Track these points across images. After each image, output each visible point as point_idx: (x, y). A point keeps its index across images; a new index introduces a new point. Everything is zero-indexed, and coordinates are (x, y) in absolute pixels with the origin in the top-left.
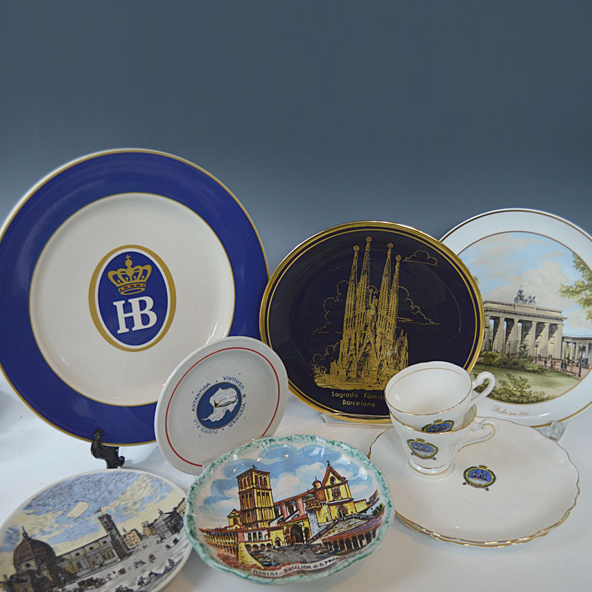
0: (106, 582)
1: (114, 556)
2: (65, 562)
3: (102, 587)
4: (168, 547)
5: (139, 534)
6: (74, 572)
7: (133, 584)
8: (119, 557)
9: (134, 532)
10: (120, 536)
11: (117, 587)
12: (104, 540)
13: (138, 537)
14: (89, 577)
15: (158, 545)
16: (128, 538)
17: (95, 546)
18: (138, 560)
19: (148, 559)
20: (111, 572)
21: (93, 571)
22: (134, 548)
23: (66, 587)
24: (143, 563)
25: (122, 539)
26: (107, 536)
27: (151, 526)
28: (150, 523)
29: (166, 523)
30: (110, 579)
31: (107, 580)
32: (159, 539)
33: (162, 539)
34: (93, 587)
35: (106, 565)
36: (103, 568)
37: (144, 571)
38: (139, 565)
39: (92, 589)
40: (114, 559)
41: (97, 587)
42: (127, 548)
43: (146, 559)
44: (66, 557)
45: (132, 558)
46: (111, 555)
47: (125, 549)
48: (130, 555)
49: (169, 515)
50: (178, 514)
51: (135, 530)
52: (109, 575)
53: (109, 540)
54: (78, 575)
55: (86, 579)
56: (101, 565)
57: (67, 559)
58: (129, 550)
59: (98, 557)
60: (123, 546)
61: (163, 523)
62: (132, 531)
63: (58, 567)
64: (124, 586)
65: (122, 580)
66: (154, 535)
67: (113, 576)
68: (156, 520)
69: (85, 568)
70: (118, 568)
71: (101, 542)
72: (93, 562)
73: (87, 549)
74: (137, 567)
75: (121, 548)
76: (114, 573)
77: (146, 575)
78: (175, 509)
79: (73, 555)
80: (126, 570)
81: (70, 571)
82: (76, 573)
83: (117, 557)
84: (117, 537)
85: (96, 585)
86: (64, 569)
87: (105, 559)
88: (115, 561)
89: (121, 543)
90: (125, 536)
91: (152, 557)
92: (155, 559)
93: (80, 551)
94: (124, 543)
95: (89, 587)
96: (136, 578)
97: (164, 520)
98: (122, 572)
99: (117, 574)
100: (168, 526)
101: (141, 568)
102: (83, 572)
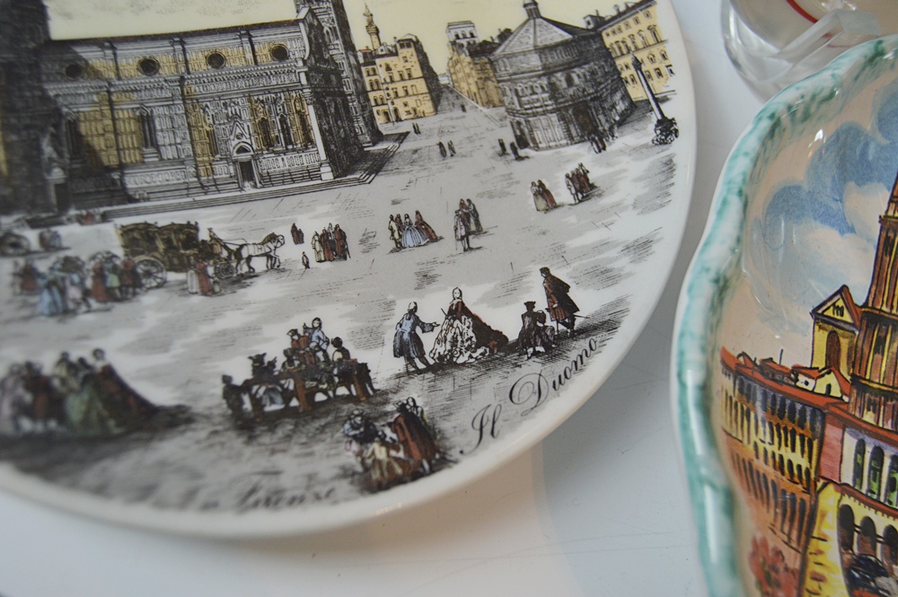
0: (252, 274)
1: (309, 141)
2: (82, 86)
3: (228, 299)
4: (542, 192)
5: (429, 75)
6: (114, 161)
7: (372, 338)
8: (333, 159)
9: (409, 52)
10: (349, 46)
11: (299, 322)
12: (277, 37)
13: (421, 86)
14: (180, 218)
15: (502, 167)
16: (382, 74)
17: (236, 53)
18: (407, 210)
19: (451, 220)
20: (285, 232)
21: (203, 188)
22: (402, 137)
23: (62, 230)
24: (433, 238)
25: (358, 67)
26: (295, 23)
27: (481, 51)
28: (480, 38)
29: (548, 71)
30: (274, 265)
31: (259, 264)
32: (509, 138)
33: (522, 142)
34: (190, 278)
35: (268, 179)
36: (249, 189)
37: (426, 278)
38: (409, 239)
39: (183, 289)
40: (305, 160)
41: (208, 291)
42: (370, 122)
43: (443, 222)
44: (93, 56)
45: (384, 185)
46: (296, 130)
47: (360, 125)
48: (378, 165)
49: (561, 36)
50: (607, 55)
51: (415, 44)
52: (272, 238)
53: (298, 46)
54: (133, 181)
55: (162, 220)
56: (246, 171)
57: (97, 75)
58: (378, 137)
59: (235, 118)
60: (354, 105)
61: (535, 61)
62: (406, 43)
63: (45, 98)
64: (330, 331)
65: (323, 294)
66: (489, 103)
67: (289, 252)
68: (505, 35)
69: (169, 153)
70: (317, 214)
71: (264, 42)
72: (211, 135)
73: (197, 52)
74: (399, 247)
75: (344, 113)
76: (298, 236)
77: (433, 308)
78: (599, 22)
79: (130, 58)
80: (353, 243)
81: (99, 143)
82: (122, 167)
83: (323, 156)
84: (337, 50)
85: (202, 274)
86: (73, 125)
87: (269, 143)
88: (311, 174)
89: (349, 89)
90: (370, 57)
91: (468, 217)
92: (479, 231)
93: (161, 53)
94: (362, 93)
95: (172, 277)
96: (390, 305)
97: (542, 50)
98: (334, 245)
99: (308, 247)
100: (553, 89)
101: (418, 255)
102: (161, 178)
